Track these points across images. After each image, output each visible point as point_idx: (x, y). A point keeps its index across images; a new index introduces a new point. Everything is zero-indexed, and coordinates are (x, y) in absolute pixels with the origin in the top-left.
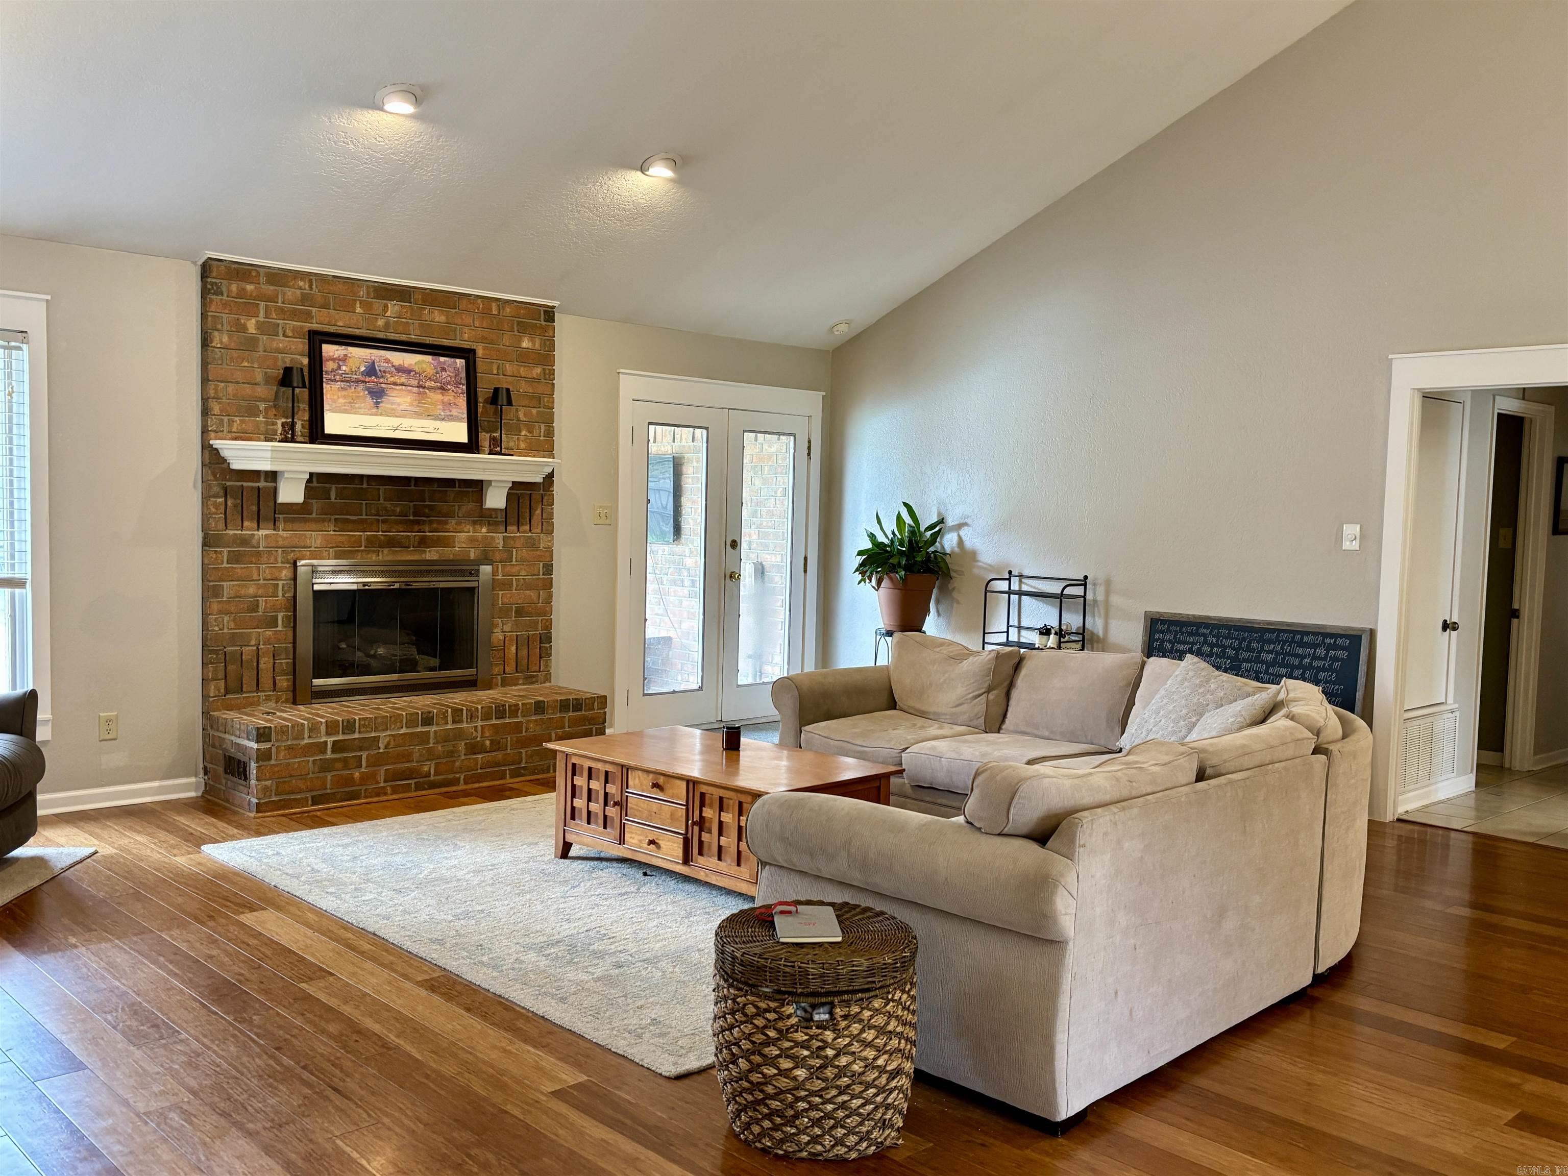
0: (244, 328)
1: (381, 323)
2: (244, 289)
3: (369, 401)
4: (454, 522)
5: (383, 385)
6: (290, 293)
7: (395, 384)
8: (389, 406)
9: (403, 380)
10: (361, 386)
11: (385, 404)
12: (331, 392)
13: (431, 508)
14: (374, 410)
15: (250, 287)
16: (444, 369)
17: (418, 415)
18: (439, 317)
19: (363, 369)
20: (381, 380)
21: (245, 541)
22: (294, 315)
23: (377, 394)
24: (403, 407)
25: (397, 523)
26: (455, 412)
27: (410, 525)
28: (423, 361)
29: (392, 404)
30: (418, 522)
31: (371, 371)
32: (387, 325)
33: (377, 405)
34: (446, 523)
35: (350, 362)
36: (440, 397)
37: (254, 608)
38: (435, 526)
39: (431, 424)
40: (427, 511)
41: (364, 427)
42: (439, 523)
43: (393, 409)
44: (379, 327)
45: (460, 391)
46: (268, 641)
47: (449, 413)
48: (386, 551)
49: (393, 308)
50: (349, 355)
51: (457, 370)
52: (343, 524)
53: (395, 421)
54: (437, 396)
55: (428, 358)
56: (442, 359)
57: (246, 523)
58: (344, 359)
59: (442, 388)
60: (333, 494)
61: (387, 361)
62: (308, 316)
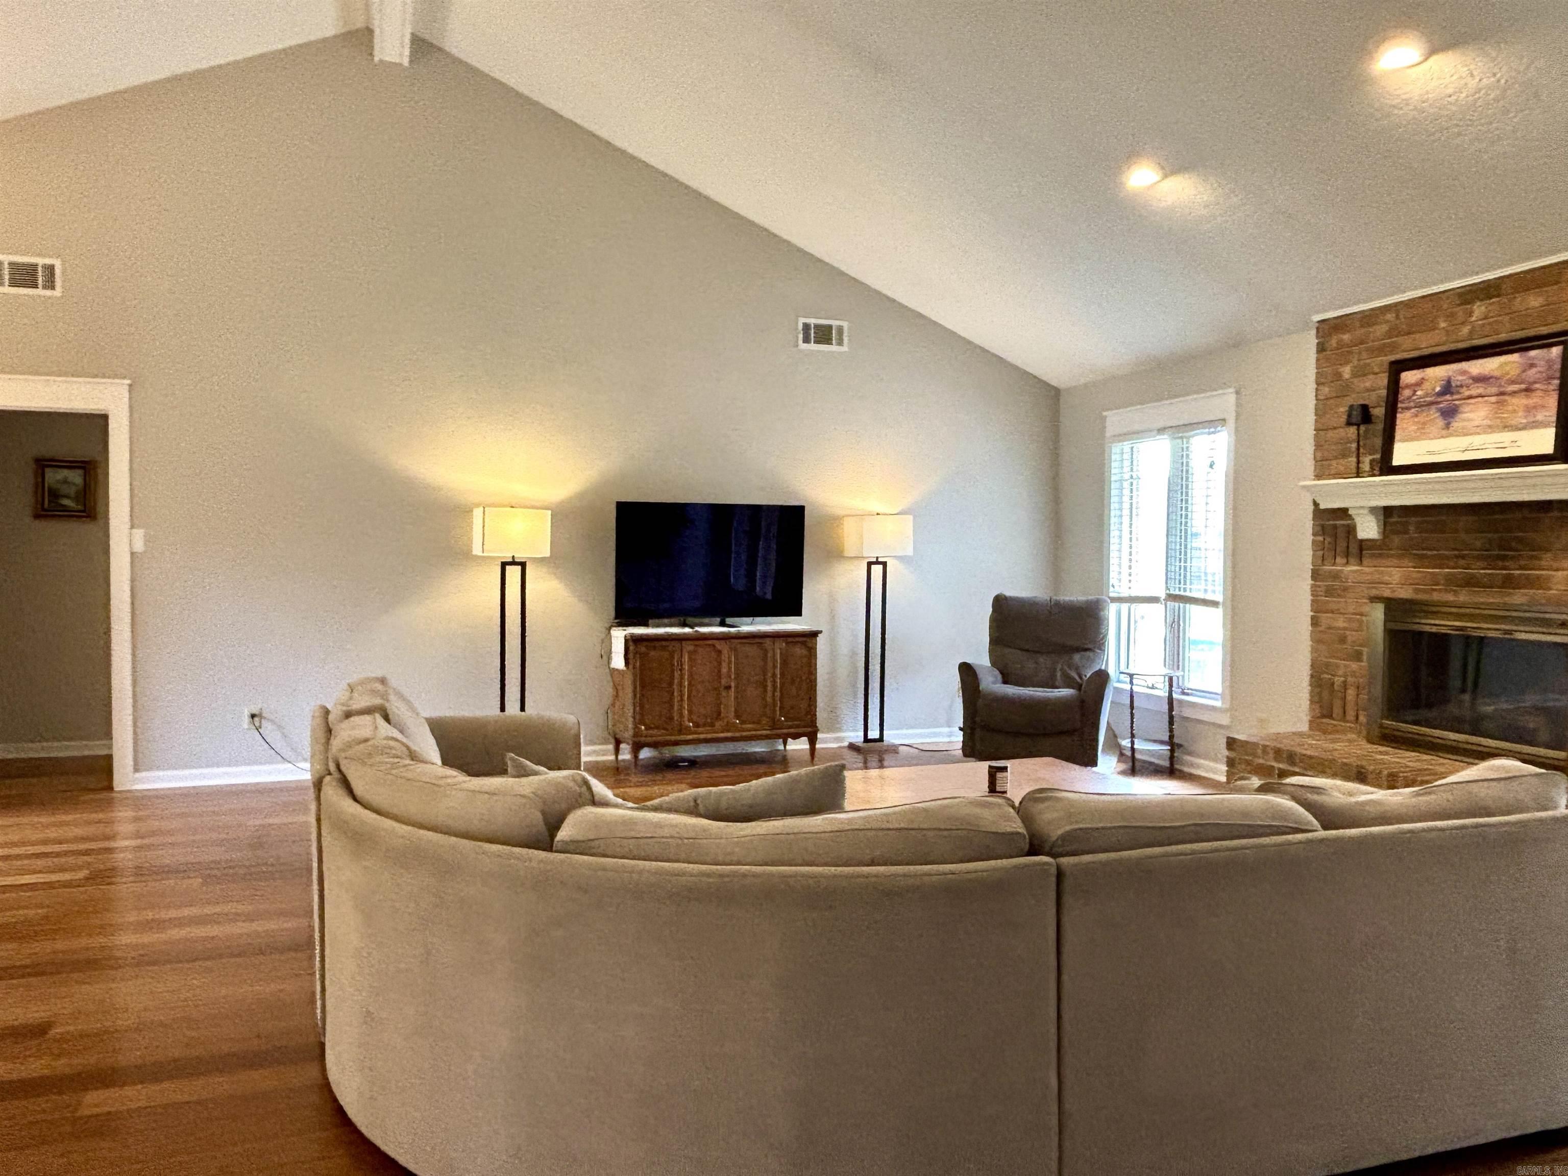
0: (1338, 376)
1: (1466, 330)
2: (1342, 340)
3: (1441, 423)
4: (1549, 555)
5: (1457, 402)
6: (1381, 329)
7: (1470, 397)
8: (1461, 424)
9: (1480, 391)
10: (1434, 407)
11: (1456, 424)
12: (1404, 422)
13: (1520, 540)
14: (1444, 432)
15: (1346, 337)
16: (1532, 366)
17: (1490, 429)
18: (1535, 301)
19: (1438, 389)
20: (1455, 397)
21: (1336, 576)
22: (1382, 350)
23: (1449, 413)
24: (1476, 423)
25: (1478, 558)
26: (1540, 417)
27: (1492, 561)
28: (1506, 363)
29: (1464, 420)
30: (1504, 558)
31: (1448, 388)
32: (1471, 332)
33: (1448, 426)
34: (1540, 559)
35: (1427, 386)
36: (1524, 401)
37: (1343, 640)
38: (1522, 563)
39: (1506, 437)
40: (1513, 544)
41: (1430, 453)
42: (1532, 558)
43: (1463, 428)
44: (1463, 337)
45: (1552, 387)
46: (1353, 674)
47: (1531, 419)
48: (1464, 591)
49: (1479, 309)
50: (1427, 378)
51: (1550, 363)
52: (1421, 561)
53: (1464, 442)
54: (1519, 402)
55: (1515, 357)
56: (1533, 353)
57: (1338, 560)
58: (1419, 384)
59: (1527, 390)
60: (1412, 528)
61: (1464, 373)
62: (1394, 347)
